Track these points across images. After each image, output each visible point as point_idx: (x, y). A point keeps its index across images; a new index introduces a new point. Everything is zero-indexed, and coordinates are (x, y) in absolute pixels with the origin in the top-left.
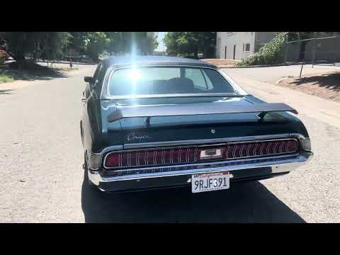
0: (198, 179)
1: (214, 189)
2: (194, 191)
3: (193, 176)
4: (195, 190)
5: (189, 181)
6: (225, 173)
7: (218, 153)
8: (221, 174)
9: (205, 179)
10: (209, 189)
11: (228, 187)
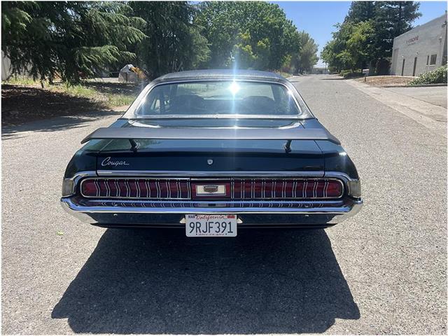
0: (195, 220)
1: (215, 235)
2: (188, 234)
3: (187, 216)
4: (190, 233)
5: (182, 222)
6: (230, 216)
7: (221, 190)
8: (225, 217)
9: (203, 222)
10: (208, 235)
11: (235, 234)
